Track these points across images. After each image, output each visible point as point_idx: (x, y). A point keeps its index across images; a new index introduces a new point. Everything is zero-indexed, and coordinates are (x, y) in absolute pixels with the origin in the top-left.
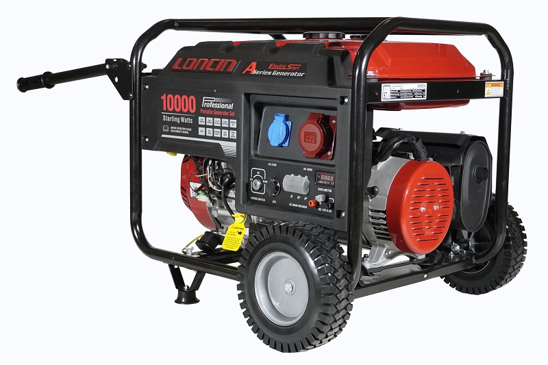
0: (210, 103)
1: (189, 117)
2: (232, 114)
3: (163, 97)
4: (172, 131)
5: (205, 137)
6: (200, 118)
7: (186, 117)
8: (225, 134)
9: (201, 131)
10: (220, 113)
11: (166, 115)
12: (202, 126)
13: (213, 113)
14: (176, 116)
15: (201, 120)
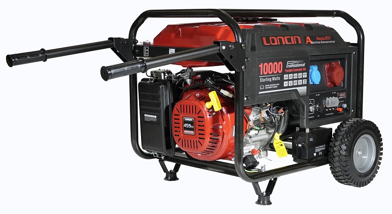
0: (291, 64)
1: (277, 76)
2: (305, 69)
3: (261, 66)
4: (266, 88)
5: (288, 87)
6: (285, 75)
7: (276, 77)
8: (300, 82)
9: (286, 84)
10: (297, 70)
11: (262, 78)
12: (286, 80)
13: (294, 71)
14: (269, 77)
15: (286, 77)
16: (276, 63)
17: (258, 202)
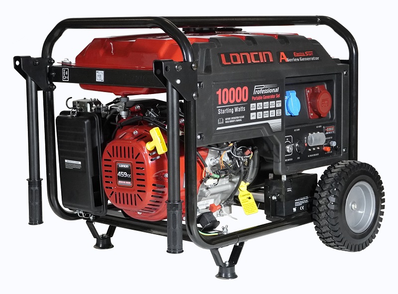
0: (260, 90)
1: (242, 106)
2: (278, 96)
3: (219, 92)
4: (226, 122)
5: (257, 120)
6: (252, 105)
7: (239, 107)
8: (272, 113)
9: (253, 116)
10: (268, 97)
11: (219, 108)
12: (253, 111)
13: (264, 98)
14: (231, 108)
15: (253, 106)
16: (239, 88)
17: (219, 276)
